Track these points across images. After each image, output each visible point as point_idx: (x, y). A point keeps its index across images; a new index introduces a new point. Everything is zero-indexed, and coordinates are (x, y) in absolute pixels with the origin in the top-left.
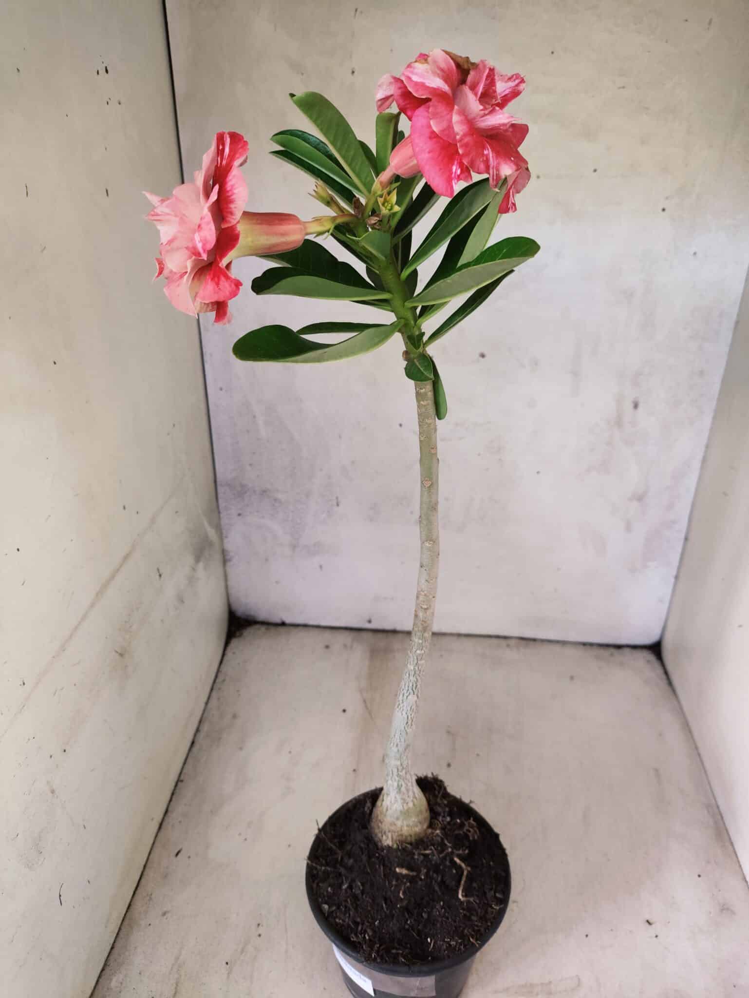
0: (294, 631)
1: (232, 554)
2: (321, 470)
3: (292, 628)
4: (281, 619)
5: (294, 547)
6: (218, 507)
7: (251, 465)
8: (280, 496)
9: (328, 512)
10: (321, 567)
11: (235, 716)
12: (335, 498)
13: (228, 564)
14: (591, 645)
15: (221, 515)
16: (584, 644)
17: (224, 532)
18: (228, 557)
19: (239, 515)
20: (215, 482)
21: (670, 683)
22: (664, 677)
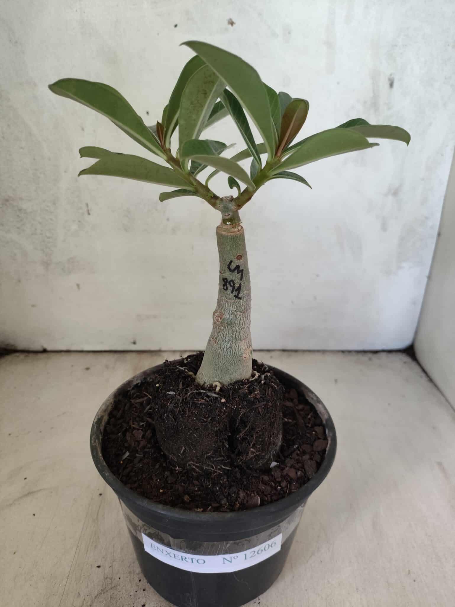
2: (65, 172)
3: (53, 354)
4: (43, 347)
5: (46, 264)
9: (79, 221)
10: (78, 285)
12: (84, 205)
14: (350, 352)
16: (343, 352)
21: (431, 380)
22: (423, 374)
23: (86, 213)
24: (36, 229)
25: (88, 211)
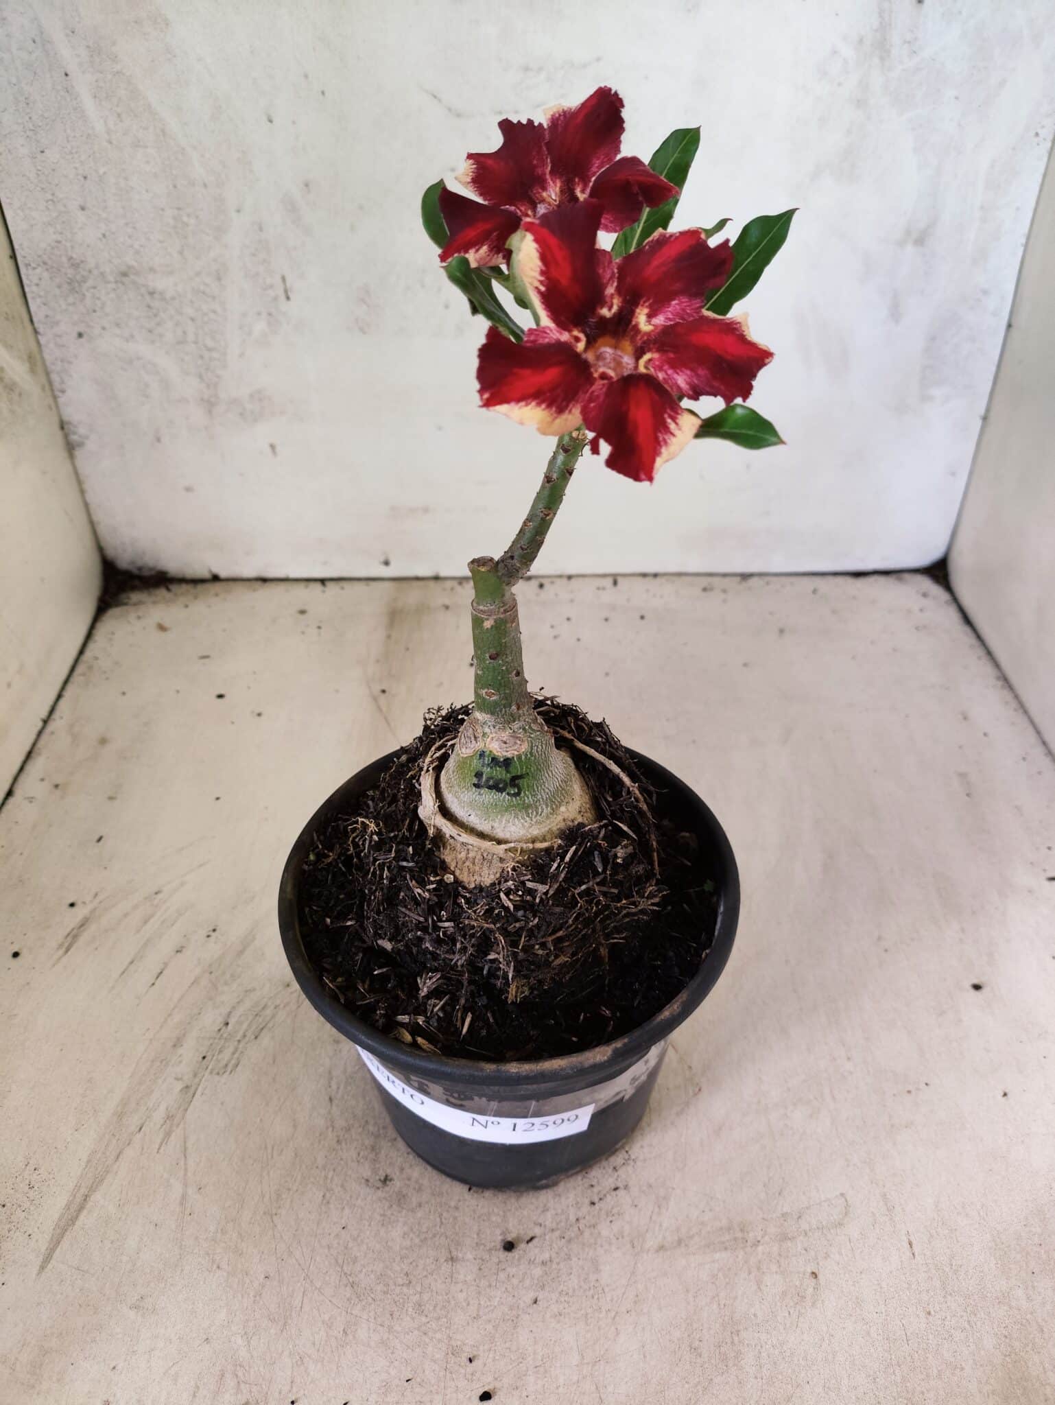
0: (239, 589)
1: (82, 430)
2: (238, 211)
3: (231, 583)
4: (210, 571)
5: (209, 405)
6: (32, 321)
7: (83, 209)
8: (160, 283)
9: (270, 314)
10: (272, 447)
11: (103, 741)
12: (278, 280)
13: (78, 453)
15: (42, 340)
17: (54, 377)
18: (74, 438)
19: (80, 335)
20: (14, 257)
23: (283, 297)
24: (185, 333)
25: (286, 291)
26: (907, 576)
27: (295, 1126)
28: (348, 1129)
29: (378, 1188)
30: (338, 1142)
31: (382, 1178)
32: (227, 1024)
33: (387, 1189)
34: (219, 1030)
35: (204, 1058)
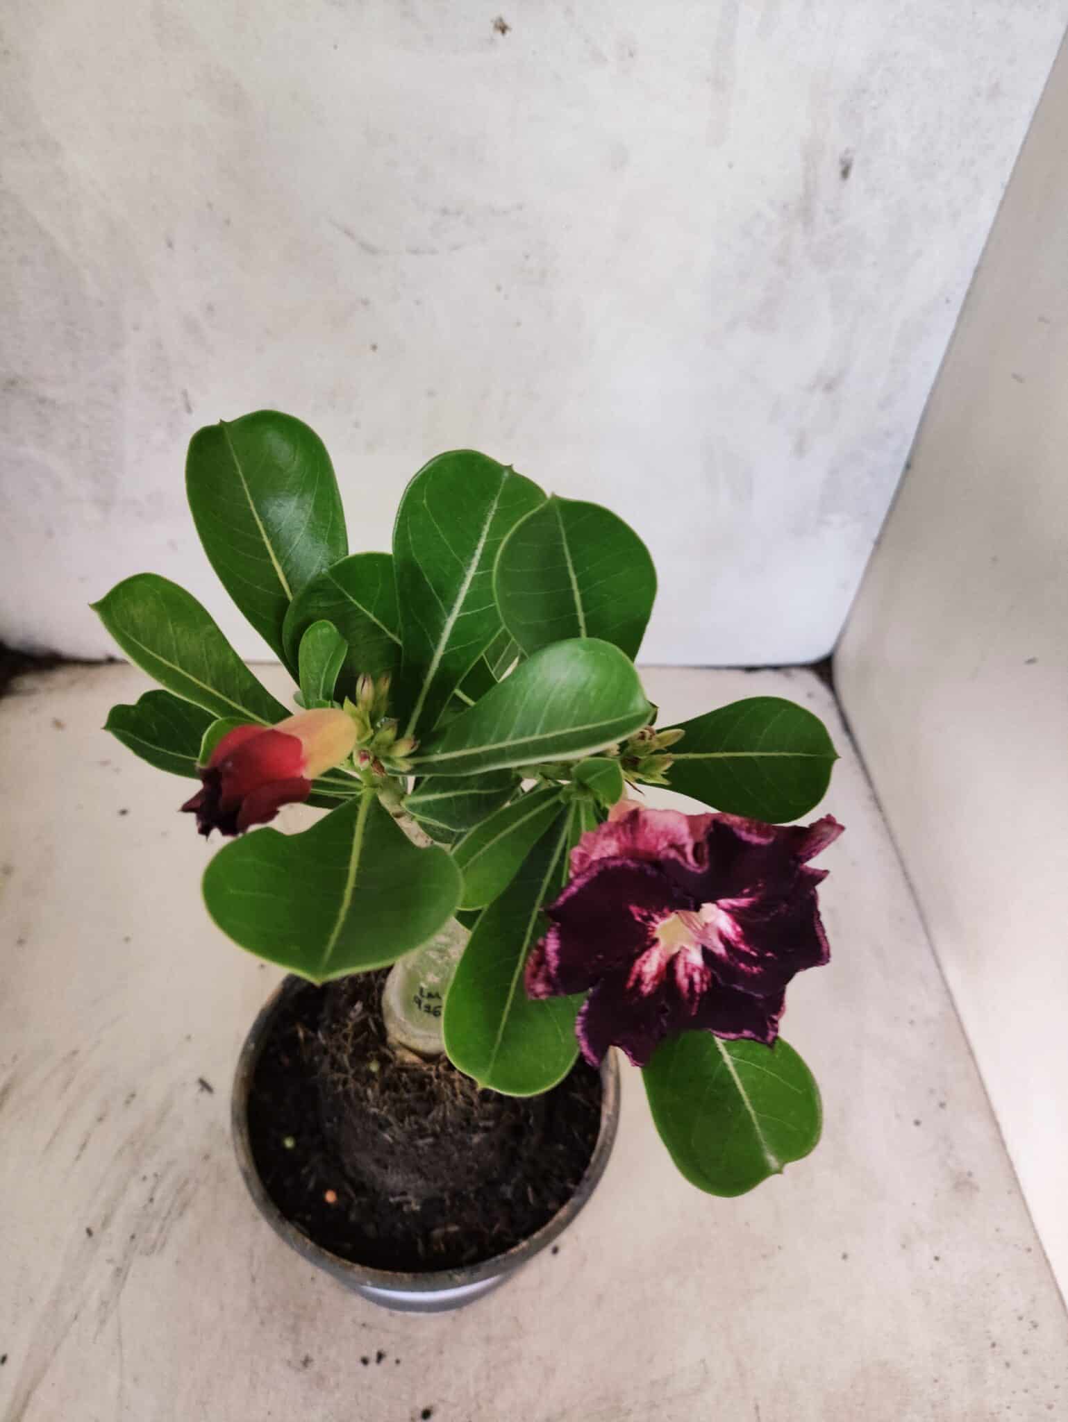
2: (136, 328)
3: (127, 668)
4: (105, 654)
5: (105, 504)
8: (50, 392)
9: (170, 425)
11: (7, 871)
23: (184, 410)
24: (78, 438)
25: (188, 405)
26: (794, 672)
27: (222, 1308)
28: (270, 1310)
29: (299, 1370)
30: (262, 1323)
31: (303, 1359)
32: (151, 1200)
33: (308, 1370)
34: (145, 1207)
35: (133, 1237)
